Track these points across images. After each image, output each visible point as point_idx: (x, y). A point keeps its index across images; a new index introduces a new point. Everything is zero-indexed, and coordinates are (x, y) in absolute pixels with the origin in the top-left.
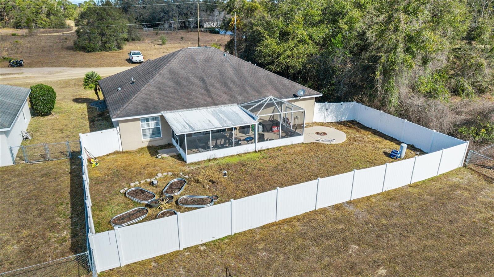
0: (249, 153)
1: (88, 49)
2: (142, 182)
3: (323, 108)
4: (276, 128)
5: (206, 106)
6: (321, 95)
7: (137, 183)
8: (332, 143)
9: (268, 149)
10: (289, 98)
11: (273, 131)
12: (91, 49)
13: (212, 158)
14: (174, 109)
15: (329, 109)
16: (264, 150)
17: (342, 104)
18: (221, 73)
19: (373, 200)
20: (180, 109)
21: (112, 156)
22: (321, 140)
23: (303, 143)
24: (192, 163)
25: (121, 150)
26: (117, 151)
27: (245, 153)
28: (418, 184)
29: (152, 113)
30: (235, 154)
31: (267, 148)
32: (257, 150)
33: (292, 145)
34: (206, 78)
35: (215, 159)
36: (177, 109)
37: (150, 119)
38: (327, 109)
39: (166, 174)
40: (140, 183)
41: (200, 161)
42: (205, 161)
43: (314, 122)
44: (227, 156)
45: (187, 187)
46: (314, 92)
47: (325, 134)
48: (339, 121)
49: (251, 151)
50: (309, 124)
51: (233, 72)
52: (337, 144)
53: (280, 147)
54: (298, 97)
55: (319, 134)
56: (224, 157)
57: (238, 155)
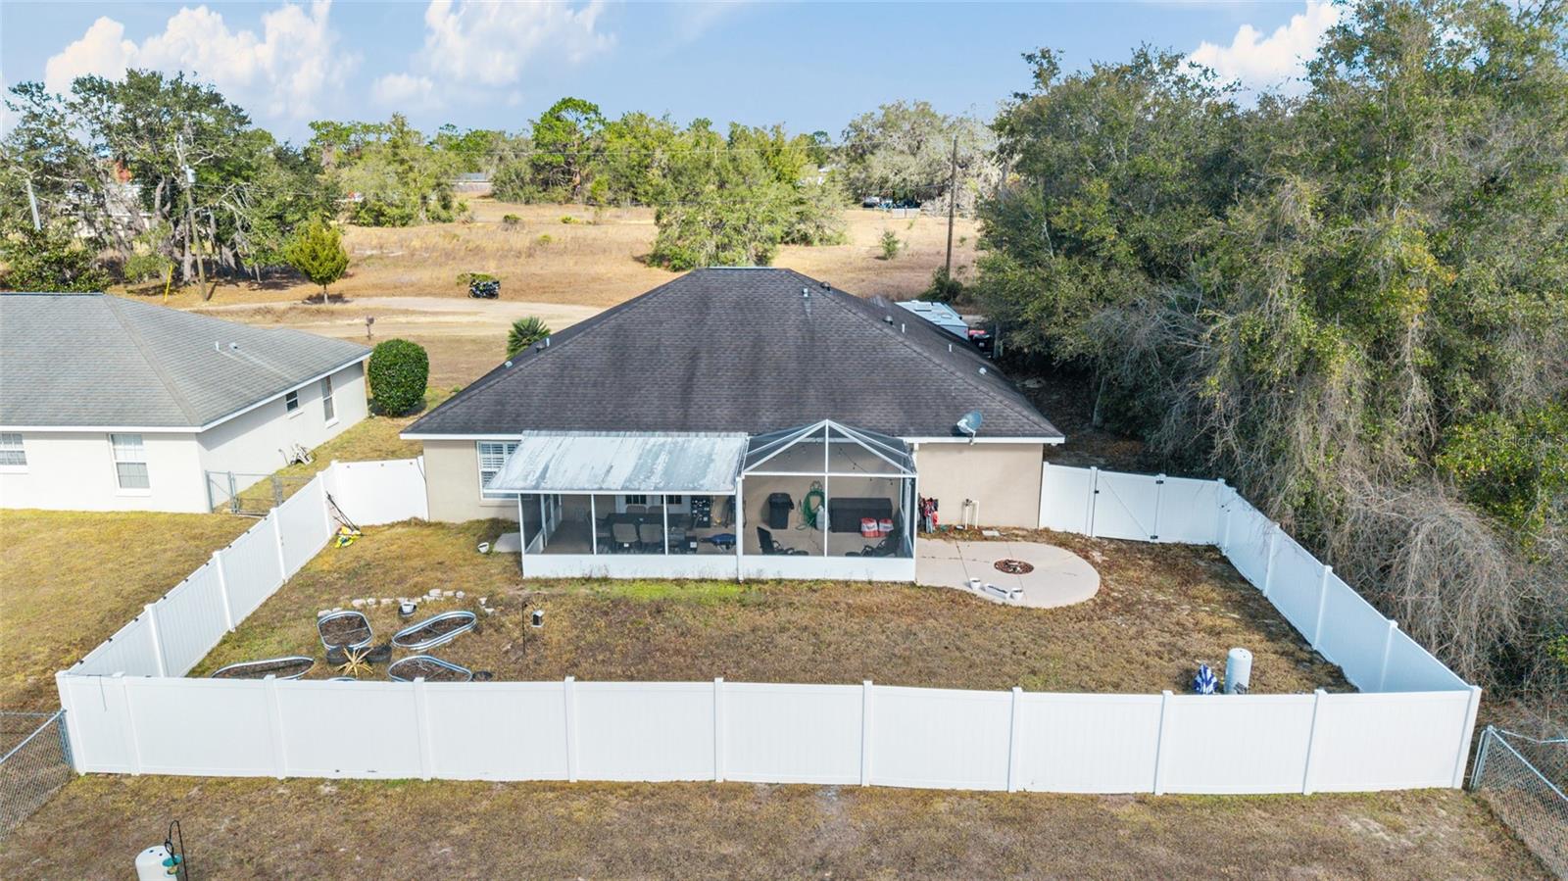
0: (715, 581)
1: (676, 262)
2: (385, 601)
3: (1081, 485)
4: (875, 524)
5: (655, 430)
6: (1062, 440)
7: (371, 600)
8: (1008, 601)
9: (779, 582)
11: (863, 534)
12: (681, 264)
13: (596, 575)
14: (563, 429)
15: (1106, 491)
16: (764, 582)
17: (1160, 482)
18: (758, 343)
19: (941, 806)
20: (580, 429)
21: (400, 530)
22: (978, 585)
23: (913, 584)
24: (536, 580)
25: (426, 519)
26: (415, 518)
27: (702, 580)
28: (1181, 801)
29: (500, 431)
30: (671, 577)
31: (777, 577)
32: (741, 578)
33: (870, 583)
34: (708, 352)
35: (605, 580)
36: (570, 429)
37: (505, 449)
38: (1096, 492)
39: (450, 593)
40: (378, 603)
41: (561, 576)
42: (578, 580)
43: (1041, 527)
44: (644, 577)
45: (465, 636)
46: (1037, 427)
47: (1028, 568)
48: (1151, 541)
49: (723, 576)
50: (1017, 532)
51: (800, 342)
52: (1029, 609)
53: (824, 582)
54: (969, 435)
55: (1006, 566)
56: (634, 580)
57: (680, 582)
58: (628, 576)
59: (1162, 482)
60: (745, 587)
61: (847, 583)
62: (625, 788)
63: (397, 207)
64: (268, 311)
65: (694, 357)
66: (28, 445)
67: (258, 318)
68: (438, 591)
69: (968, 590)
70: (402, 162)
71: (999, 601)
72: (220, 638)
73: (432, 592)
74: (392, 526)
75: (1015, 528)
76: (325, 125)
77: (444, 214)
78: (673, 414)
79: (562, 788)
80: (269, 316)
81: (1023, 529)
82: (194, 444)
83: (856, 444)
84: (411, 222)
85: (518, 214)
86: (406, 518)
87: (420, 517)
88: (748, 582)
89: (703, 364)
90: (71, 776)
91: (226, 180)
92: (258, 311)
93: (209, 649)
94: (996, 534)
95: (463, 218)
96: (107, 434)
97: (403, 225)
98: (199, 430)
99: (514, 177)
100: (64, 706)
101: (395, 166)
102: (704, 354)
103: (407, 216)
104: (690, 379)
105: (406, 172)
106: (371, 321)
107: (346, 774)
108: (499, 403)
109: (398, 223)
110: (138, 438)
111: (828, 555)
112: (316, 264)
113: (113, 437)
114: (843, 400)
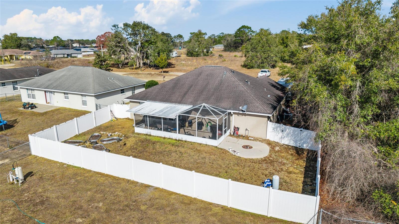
0: (172, 139)
3: (278, 129)
7: (105, 133)
8: (236, 154)
9: (186, 141)
10: (236, 110)
15: (285, 131)
16: (182, 141)
17: (301, 131)
22: (232, 149)
28: (233, 210)
29: (143, 100)
30: (163, 136)
32: (177, 139)
34: (195, 86)
35: (150, 135)
38: (283, 131)
39: (119, 133)
41: (142, 133)
42: (144, 134)
43: (267, 139)
44: (158, 136)
45: (115, 142)
46: (265, 111)
47: (251, 148)
48: (299, 147)
49: (174, 138)
50: (259, 139)
51: (217, 85)
52: (241, 157)
53: (196, 143)
54: (245, 111)
55: (246, 147)
56: (156, 136)
57: (164, 138)
58: (155, 135)
59: (302, 131)
60: (177, 141)
61: (201, 144)
62: (113, 177)
63: (196, 52)
64: (150, 74)
65: (191, 86)
66: (69, 95)
67: (148, 75)
68: (117, 132)
69: (228, 150)
70: (199, 41)
71: (234, 154)
72: (75, 135)
73: (116, 133)
74: (124, 119)
75: (260, 138)
76: (193, 33)
77: (207, 54)
78: (179, 99)
79: (102, 175)
80: (150, 75)
81: (261, 139)
82: (94, 98)
83: (208, 110)
84: (199, 56)
85: (222, 54)
86: (127, 117)
87: (129, 117)
88: (179, 140)
89: (192, 89)
90: (30, 155)
91: (149, 45)
92: (148, 74)
93: (71, 137)
94: (252, 139)
95: (211, 55)
96: (81, 94)
97: (197, 56)
98: (93, 95)
99: (229, 45)
100: (30, 141)
101: (198, 43)
102: (193, 86)
103: (198, 54)
104: (187, 92)
105: (200, 44)
106: (164, 77)
107: (70, 164)
108: (146, 94)
109: (196, 56)
110: (85, 95)
111: (197, 136)
112: (160, 64)
113: (82, 95)
114: (219, 100)
